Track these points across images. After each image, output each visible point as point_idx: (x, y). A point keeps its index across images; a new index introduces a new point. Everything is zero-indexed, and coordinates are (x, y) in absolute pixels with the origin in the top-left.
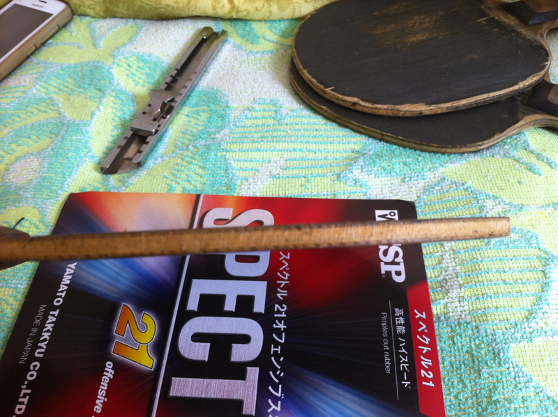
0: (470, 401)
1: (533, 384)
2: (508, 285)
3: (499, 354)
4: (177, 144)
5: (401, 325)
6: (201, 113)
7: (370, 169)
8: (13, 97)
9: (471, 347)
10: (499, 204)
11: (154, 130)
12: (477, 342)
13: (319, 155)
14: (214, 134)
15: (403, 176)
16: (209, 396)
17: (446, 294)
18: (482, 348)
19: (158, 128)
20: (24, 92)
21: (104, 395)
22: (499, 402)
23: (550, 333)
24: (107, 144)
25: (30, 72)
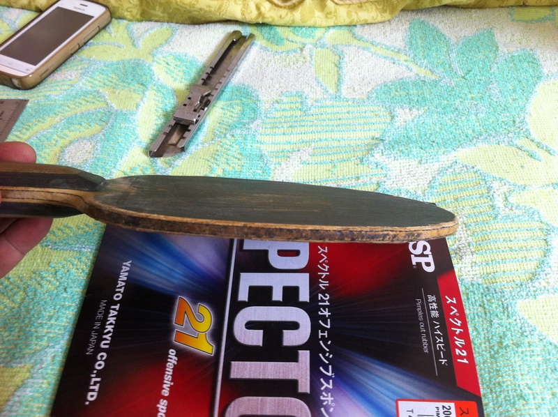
0: (483, 345)
1: (537, 332)
2: (514, 252)
3: (507, 308)
4: (215, 132)
5: (434, 310)
6: (234, 106)
7: (390, 152)
8: (61, 90)
9: (483, 301)
10: (505, 184)
11: (195, 120)
12: (488, 298)
13: (342, 143)
14: (249, 124)
15: (419, 159)
16: (266, 377)
17: (461, 260)
18: (493, 303)
19: (198, 118)
20: (72, 85)
21: (170, 380)
22: (509, 346)
23: (552, 291)
24: (152, 132)
25: (75, 68)
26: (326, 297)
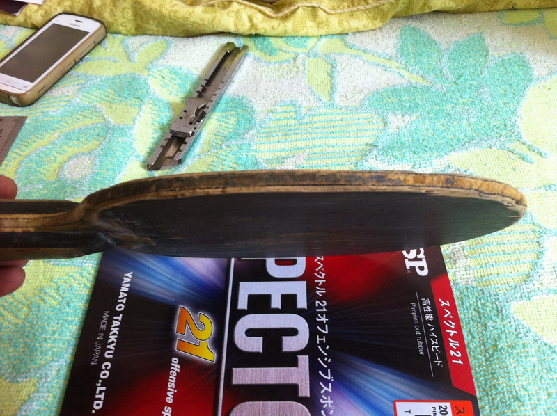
0: (478, 349)
1: (532, 333)
2: (508, 255)
3: (502, 311)
4: (211, 144)
5: (428, 313)
6: (230, 117)
7: (384, 158)
8: (59, 106)
9: (477, 306)
11: (191, 133)
12: (483, 301)
13: (337, 149)
14: (244, 134)
15: (413, 163)
16: (267, 383)
17: (455, 264)
18: (487, 306)
19: (194, 131)
20: (69, 101)
21: (174, 387)
22: (503, 349)
23: (546, 292)
24: (149, 145)
25: (72, 83)
26: (323, 303)
